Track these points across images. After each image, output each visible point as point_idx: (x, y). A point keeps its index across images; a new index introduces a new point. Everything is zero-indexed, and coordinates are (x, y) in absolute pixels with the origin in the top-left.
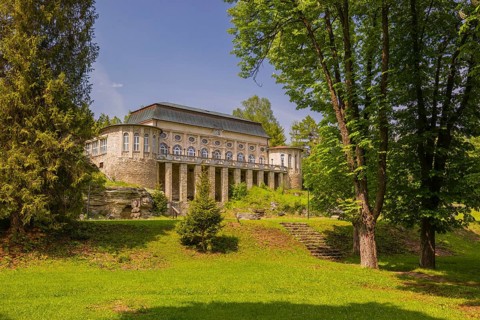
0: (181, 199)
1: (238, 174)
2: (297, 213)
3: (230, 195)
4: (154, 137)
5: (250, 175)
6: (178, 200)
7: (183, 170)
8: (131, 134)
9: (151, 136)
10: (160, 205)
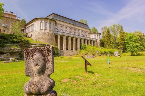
0: (64, 50)
1: (83, 41)
2: (105, 55)
3: (80, 48)
4: (53, 24)
5: (86, 41)
6: (62, 50)
7: (64, 38)
8: (43, 22)
9: (52, 23)
10: (56, 52)
